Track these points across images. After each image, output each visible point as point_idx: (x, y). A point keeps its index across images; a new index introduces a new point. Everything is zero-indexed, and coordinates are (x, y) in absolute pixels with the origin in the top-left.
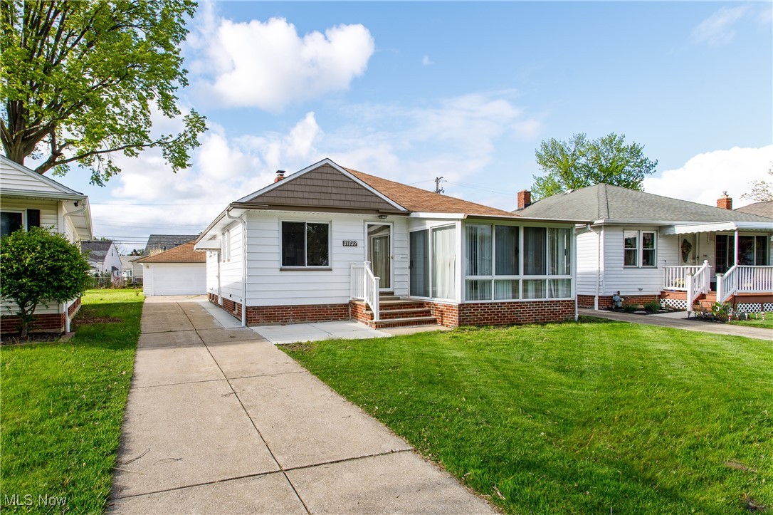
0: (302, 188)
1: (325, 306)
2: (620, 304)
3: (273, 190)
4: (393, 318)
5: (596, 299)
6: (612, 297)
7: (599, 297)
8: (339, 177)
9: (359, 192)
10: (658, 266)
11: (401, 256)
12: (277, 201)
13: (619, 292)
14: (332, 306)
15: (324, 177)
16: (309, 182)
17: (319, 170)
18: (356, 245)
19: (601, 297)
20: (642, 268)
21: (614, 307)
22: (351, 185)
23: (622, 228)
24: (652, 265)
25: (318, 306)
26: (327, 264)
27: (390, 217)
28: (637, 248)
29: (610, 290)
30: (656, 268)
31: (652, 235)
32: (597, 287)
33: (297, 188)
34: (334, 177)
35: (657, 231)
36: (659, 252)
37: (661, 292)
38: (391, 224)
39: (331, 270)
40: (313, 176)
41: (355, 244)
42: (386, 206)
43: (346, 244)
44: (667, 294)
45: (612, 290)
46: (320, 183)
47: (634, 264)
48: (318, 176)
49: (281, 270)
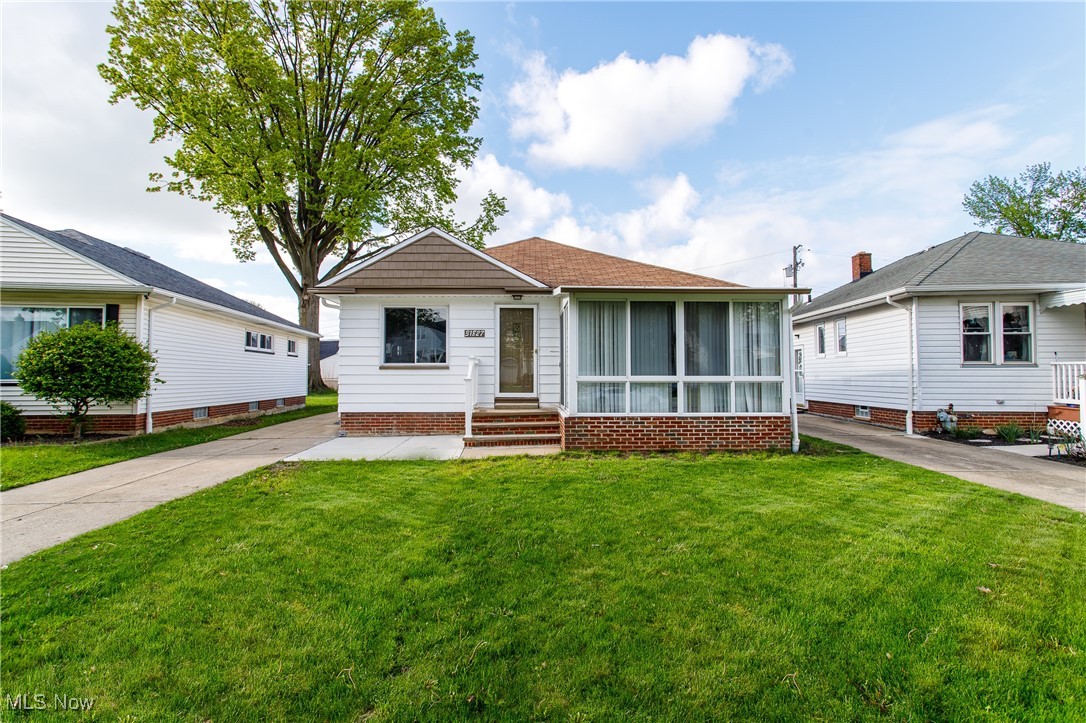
0: (400, 266)
1: (440, 414)
2: (949, 426)
3: (362, 270)
4: (501, 433)
5: (909, 416)
6: (934, 413)
7: (914, 412)
8: (449, 249)
9: (479, 266)
10: (1039, 362)
11: (550, 349)
12: (367, 283)
13: (951, 406)
14: (449, 414)
15: (428, 249)
16: (411, 258)
17: (422, 242)
18: (483, 336)
19: (918, 413)
20: (1002, 366)
21: (939, 430)
22: (468, 258)
23: (956, 300)
24: (1027, 360)
25: (432, 414)
26: (444, 360)
27: (526, 297)
28: (991, 331)
29: (931, 402)
30: (1036, 365)
31: (1026, 308)
32: (909, 396)
33: (393, 266)
34: (442, 249)
35: (1034, 302)
36: (1039, 337)
37: (1049, 408)
38: (535, 307)
39: (447, 368)
40: (414, 249)
41: (481, 334)
42: (517, 283)
43: (469, 334)
44: (1057, 411)
45: (937, 402)
46: (423, 258)
47: (987, 358)
48: (421, 249)
49: (381, 368)
